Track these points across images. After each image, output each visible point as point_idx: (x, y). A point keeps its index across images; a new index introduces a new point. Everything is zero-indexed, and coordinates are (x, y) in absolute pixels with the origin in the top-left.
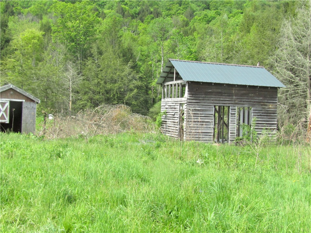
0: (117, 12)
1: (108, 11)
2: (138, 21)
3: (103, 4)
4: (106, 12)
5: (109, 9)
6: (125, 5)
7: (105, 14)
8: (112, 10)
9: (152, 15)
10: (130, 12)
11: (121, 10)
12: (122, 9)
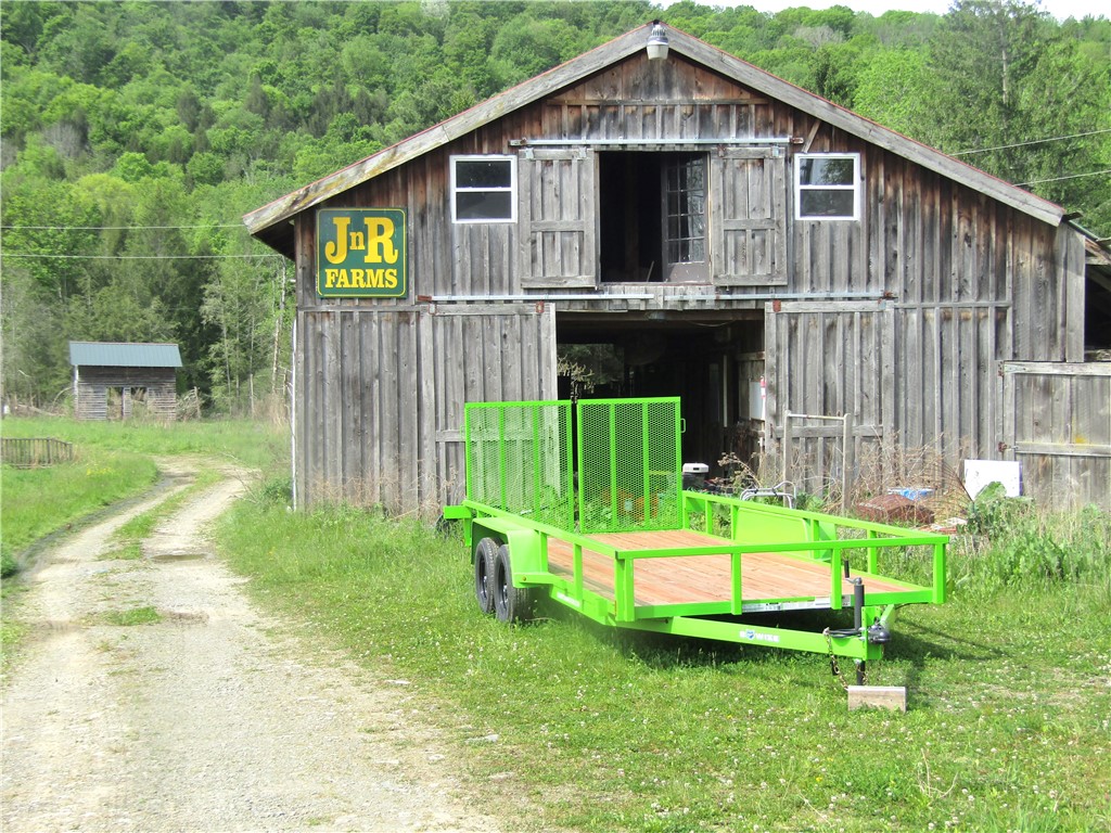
0: (250, 107)
1: (224, 104)
2: (305, 136)
3: (213, 79)
4: (219, 107)
5: (225, 97)
6: (274, 84)
7: (215, 113)
8: (236, 100)
9: (351, 115)
10: (286, 106)
11: (260, 100)
12: (264, 96)
